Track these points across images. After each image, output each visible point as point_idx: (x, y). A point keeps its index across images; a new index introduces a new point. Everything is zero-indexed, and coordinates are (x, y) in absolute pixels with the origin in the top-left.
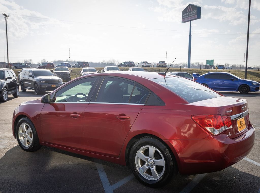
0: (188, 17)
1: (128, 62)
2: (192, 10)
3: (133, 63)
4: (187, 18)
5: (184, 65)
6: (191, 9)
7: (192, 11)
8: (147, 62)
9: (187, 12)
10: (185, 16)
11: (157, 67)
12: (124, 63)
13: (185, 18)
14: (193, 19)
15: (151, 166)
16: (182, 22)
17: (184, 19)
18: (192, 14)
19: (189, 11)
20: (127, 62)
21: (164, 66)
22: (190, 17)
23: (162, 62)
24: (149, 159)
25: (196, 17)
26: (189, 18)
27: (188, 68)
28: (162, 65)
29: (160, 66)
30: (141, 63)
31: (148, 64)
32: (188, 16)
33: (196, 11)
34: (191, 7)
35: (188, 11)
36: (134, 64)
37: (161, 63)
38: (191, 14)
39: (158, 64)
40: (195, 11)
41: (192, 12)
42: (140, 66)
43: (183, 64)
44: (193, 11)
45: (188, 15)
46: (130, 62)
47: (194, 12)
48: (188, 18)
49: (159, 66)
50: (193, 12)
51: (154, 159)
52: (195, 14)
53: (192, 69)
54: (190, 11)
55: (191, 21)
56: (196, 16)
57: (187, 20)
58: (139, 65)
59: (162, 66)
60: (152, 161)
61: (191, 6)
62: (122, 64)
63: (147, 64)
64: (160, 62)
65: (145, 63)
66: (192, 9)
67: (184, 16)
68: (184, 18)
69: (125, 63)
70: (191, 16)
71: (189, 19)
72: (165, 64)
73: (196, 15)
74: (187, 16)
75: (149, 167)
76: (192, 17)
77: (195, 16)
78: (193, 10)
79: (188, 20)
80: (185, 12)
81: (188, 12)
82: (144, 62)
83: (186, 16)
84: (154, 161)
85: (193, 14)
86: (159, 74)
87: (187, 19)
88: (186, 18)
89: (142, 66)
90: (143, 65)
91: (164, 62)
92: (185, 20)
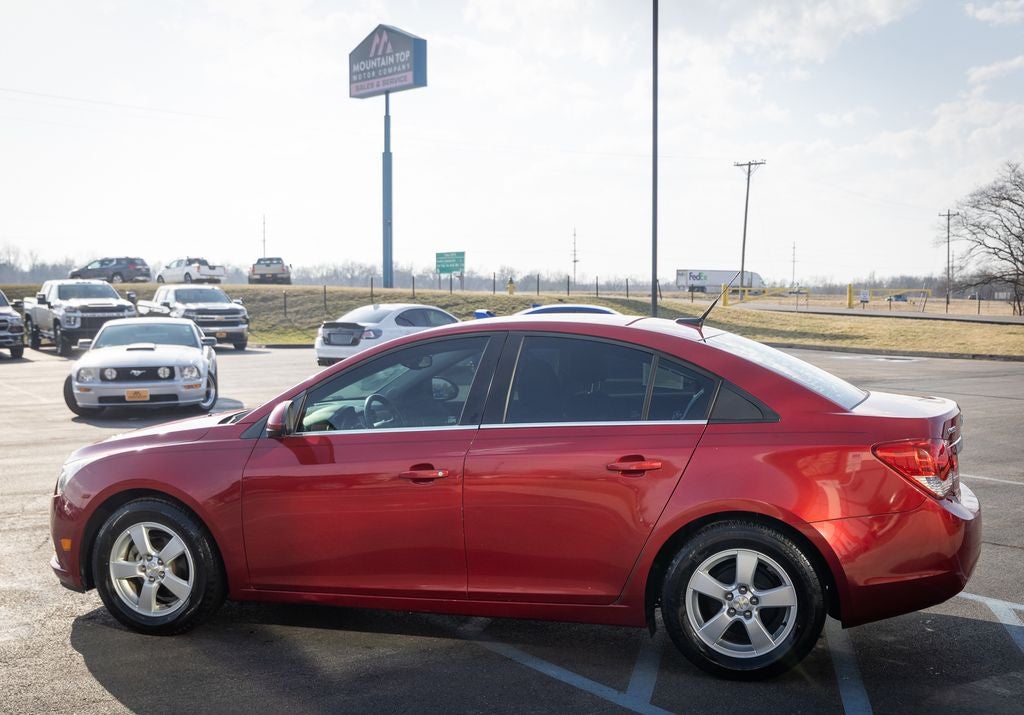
0: (374, 78)
1: (119, 261)
2: (389, 49)
3: (144, 264)
4: (370, 81)
5: (335, 271)
6: (386, 45)
7: (390, 54)
8: (203, 262)
9: (371, 55)
10: (362, 72)
11: (251, 281)
12: (97, 266)
13: (363, 80)
14: (398, 84)
15: (744, 614)
16: (351, 96)
17: (359, 84)
18: (392, 65)
19: (380, 53)
20: (111, 261)
21: (282, 278)
22: (383, 76)
23: (271, 259)
24: (736, 593)
25: (410, 80)
26: (381, 80)
27: (386, 286)
28: (274, 275)
29: (263, 280)
30: (178, 265)
31: (213, 268)
32: (376, 74)
33: (407, 54)
34: (385, 37)
35: (373, 50)
36: (148, 270)
37: (268, 265)
38: (387, 67)
39: (253, 271)
40: (402, 53)
41: (391, 59)
42: (177, 279)
43: (333, 268)
44: (397, 55)
45: (376, 69)
46: (127, 259)
47: (403, 60)
48: (375, 81)
49: (258, 277)
50: (395, 57)
51: (753, 590)
52: (404, 67)
53: (416, 291)
54: (384, 55)
55: (387, 93)
56: (410, 76)
57: (370, 90)
58: (169, 272)
59: (275, 279)
60: (749, 596)
61: (388, 35)
62: (90, 268)
63: (204, 269)
64: (259, 260)
65: (197, 265)
66: (389, 46)
67: (357, 73)
68: (358, 81)
69: (102, 262)
70: (389, 75)
71: (378, 85)
72: (285, 270)
73: (407, 70)
74: (371, 70)
75: (737, 616)
76: (392, 77)
77: (404, 74)
78: (396, 50)
79: (375, 89)
80: (360, 54)
81: (376, 56)
82: (190, 262)
83: (366, 71)
84: (754, 597)
85: (396, 64)
86: (677, 322)
87: (372, 84)
88: (367, 79)
89: (182, 279)
90: (187, 274)
91: (279, 260)
92: (362, 88)
